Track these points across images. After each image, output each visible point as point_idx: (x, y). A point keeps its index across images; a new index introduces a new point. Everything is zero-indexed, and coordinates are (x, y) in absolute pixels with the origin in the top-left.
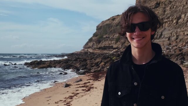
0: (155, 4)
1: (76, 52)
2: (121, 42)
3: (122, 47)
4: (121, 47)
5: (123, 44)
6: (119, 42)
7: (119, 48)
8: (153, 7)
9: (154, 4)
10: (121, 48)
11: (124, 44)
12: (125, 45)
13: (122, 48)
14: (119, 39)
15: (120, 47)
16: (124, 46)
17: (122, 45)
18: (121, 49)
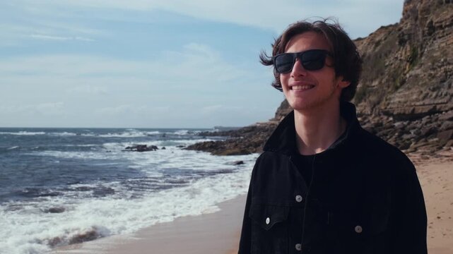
0: (451, 17)
1: (258, 125)
2: (370, 101)
3: (372, 112)
4: (369, 113)
5: (375, 106)
6: (365, 101)
7: (364, 114)
8: (447, 24)
9: (448, 17)
10: (371, 115)
11: (377, 107)
12: (380, 109)
13: (373, 115)
14: (364, 94)
15: (366, 113)
16: (377, 111)
17: (372, 109)
18: (370, 118)
